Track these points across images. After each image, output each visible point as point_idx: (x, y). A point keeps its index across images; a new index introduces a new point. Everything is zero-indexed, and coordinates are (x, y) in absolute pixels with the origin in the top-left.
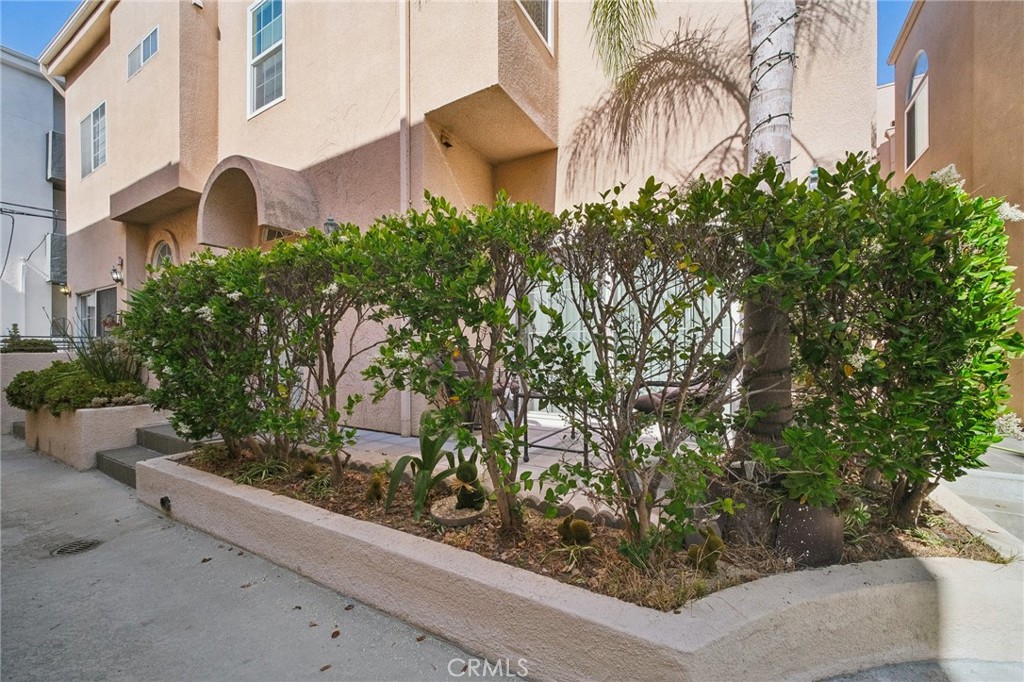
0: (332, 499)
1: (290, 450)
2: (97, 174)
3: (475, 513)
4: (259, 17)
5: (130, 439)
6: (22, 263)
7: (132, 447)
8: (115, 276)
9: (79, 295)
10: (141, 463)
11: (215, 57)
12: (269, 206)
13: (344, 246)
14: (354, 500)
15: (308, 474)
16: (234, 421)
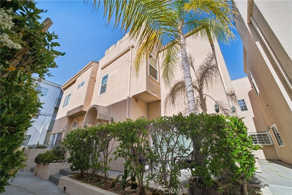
0: (103, 187)
1: (95, 174)
2: (65, 107)
3: (135, 190)
4: (103, 79)
5: (58, 171)
6: (43, 126)
7: (58, 174)
8: (63, 130)
9: (54, 134)
10: (62, 177)
11: (94, 85)
12: (100, 115)
13: (112, 126)
14: (108, 187)
15: (99, 180)
16: (85, 165)
